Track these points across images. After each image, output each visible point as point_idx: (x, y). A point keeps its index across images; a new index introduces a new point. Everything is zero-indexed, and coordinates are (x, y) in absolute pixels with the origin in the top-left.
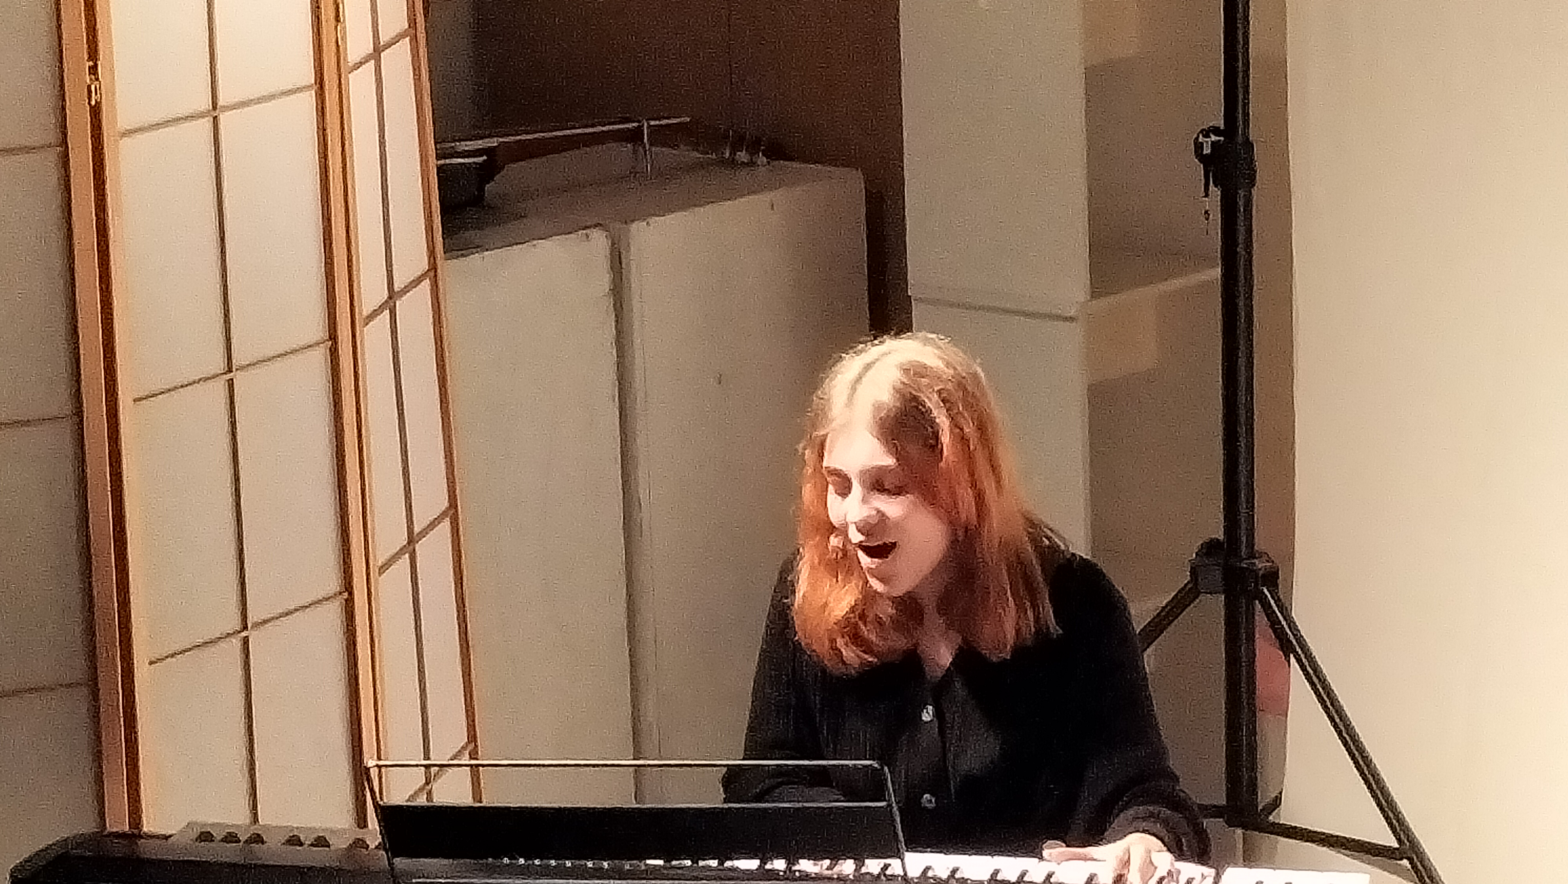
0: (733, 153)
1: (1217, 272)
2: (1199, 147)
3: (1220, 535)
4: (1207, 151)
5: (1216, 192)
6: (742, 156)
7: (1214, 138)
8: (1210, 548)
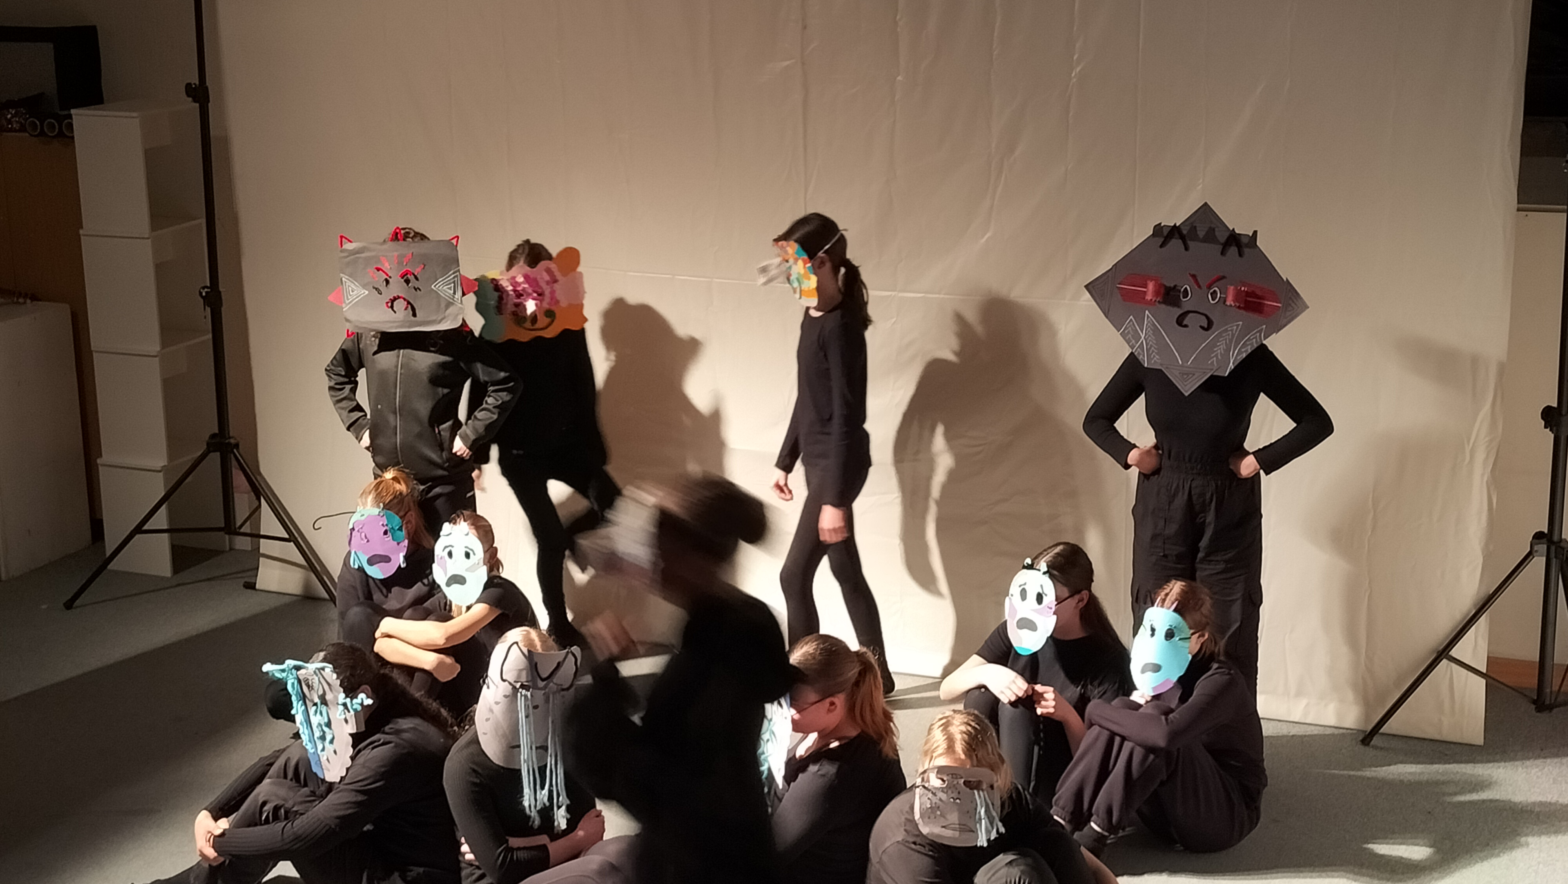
0: (17, 299)
1: (210, 336)
2: (201, 293)
3: (217, 432)
4: (204, 294)
5: (208, 310)
6: (21, 300)
7: (206, 290)
8: (213, 436)
